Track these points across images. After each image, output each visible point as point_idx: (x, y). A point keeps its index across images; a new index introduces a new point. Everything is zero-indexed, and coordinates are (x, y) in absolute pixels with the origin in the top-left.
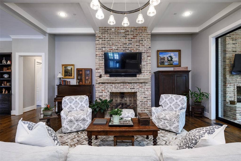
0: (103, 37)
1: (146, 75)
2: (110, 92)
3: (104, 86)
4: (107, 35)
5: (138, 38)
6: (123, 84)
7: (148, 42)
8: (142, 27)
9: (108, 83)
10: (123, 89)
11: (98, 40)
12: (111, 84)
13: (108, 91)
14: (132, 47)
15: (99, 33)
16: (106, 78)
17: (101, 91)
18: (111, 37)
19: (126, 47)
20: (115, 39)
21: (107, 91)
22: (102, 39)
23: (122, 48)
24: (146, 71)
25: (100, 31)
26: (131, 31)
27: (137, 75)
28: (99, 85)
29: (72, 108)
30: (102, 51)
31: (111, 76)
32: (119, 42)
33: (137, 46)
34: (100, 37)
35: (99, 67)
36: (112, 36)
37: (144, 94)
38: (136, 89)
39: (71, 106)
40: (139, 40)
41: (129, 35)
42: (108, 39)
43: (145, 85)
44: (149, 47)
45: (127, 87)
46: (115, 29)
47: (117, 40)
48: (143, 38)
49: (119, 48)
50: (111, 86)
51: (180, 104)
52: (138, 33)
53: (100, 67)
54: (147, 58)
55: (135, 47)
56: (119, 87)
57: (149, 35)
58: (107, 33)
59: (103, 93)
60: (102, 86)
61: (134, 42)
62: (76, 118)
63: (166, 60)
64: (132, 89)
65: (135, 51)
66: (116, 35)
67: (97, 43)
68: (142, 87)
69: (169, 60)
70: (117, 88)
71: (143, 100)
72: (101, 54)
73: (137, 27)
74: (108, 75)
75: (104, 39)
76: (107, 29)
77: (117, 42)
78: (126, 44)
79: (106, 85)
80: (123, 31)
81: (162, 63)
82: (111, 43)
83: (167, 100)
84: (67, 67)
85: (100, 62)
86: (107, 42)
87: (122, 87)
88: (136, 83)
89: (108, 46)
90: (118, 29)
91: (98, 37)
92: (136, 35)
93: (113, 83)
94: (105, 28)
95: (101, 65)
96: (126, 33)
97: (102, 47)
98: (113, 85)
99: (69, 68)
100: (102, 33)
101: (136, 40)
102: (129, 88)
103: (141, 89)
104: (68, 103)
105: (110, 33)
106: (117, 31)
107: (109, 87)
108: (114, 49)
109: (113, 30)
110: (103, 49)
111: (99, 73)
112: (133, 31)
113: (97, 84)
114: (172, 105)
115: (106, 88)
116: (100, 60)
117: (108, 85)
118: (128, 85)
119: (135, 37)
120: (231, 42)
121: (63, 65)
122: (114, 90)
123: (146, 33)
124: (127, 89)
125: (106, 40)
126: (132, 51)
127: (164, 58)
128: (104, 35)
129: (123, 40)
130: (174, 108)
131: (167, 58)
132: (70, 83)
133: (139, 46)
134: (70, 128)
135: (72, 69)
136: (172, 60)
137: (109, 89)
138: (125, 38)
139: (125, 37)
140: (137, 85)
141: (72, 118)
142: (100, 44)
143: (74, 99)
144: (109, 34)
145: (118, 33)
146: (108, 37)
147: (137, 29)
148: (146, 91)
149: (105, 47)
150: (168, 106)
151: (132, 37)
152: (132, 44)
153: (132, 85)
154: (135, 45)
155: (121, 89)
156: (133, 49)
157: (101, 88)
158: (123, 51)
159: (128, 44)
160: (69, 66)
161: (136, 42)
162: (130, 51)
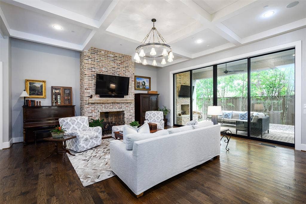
0: (92, 57)
1: (131, 96)
2: (101, 112)
3: (93, 106)
4: (97, 56)
5: (125, 65)
6: (112, 104)
7: (132, 69)
8: (128, 56)
9: (98, 103)
10: (112, 108)
11: (86, 60)
12: (101, 105)
13: (99, 111)
14: (120, 72)
15: (88, 52)
16: (96, 98)
17: (91, 112)
18: (100, 59)
19: (115, 71)
20: (105, 61)
21: (97, 112)
22: (92, 60)
23: (111, 71)
24: (131, 93)
25: (89, 51)
26: (119, 57)
27: (125, 96)
28: (89, 106)
29: (75, 129)
30: (91, 71)
31: (101, 97)
32: (108, 65)
33: (124, 71)
34: (89, 56)
35: (88, 87)
36: (102, 58)
37: (130, 112)
38: (123, 108)
39: (74, 127)
40: (126, 66)
41: (117, 60)
42: (98, 61)
43: (130, 105)
44: (133, 74)
45: (115, 107)
46: (105, 52)
47: (106, 62)
48: (129, 65)
49: (108, 70)
50: (101, 107)
51: (160, 117)
52: (125, 60)
53: (90, 87)
54: (132, 82)
55: (122, 72)
56: (109, 107)
57: (133, 63)
58: (97, 54)
59: (93, 113)
60: (91, 106)
61: (122, 67)
62: (91, 136)
63: (141, 84)
64: (120, 108)
65: (122, 75)
66: (106, 58)
67: (86, 62)
68: (128, 106)
69: (143, 85)
70: (106, 108)
71: (129, 117)
72: (90, 74)
73: (124, 55)
74: (98, 96)
75: (93, 60)
76: (96, 50)
77: (107, 65)
78: (115, 68)
79: (95, 106)
80: (112, 56)
81: (138, 86)
82: (100, 64)
83: (151, 115)
84: (33, 83)
85: (89, 82)
86: (97, 63)
87: (111, 106)
88: (123, 103)
89: (97, 67)
90: (108, 53)
91: (87, 56)
92: (123, 61)
93: (103, 103)
94: (95, 48)
95: (90, 85)
96: (115, 58)
97: (92, 68)
98: (103, 105)
99: (38, 85)
100: (91, 53)
101: (123, 65)
102: (118, 108)
103: (127, 108)
104: (71, 124)
105: (100, 55)
106: (107, 54)
107: (99, 107)
108: (104, 71)
109: (103, 52)
110: (93, 69)
111: (88, 93)
112: (121, 58)
113: (86, 104)
114: (155, 118)
115: (96, 108)
116: (90, 80)
117: (98, 105)
118: (116, 105)
119: (123, 63)
120: (179, 77)
121: (27, 81)
122: (104, 110)
123: (131, 61)
124: (115, 109)
125: (96, 60)
126: (120, 75)
127: (140, 82)
128: (94, 55)
129: (112, 64)
130: (156, 120)
131: (142, 82)
132: (40, 104)
133: (126, 71)
134: (86, 146)
135: (42, 86)
136: (145, 85)
137: (99, 109)
138: (114, 63)
139: (114, 61)
140: (124, 105)
141: (88, 136)
142: (89, 64)
143: (75, 120)
144: (98, 56)
145: (107, 56)
146: (98, 58)
147: (124, 57)
148: (131, 109)
149: (95, 68)
150: (153, 119)
151: (120, 62)
152: (120, 69)
153: (120, 105)
154: (122, 70)
155: (111, 109)
156: (120, 73)
157: (90, 108)
158: (113, 74)
159: (117, 68)
160: (36, 83)
161: (123, 67)
162: (118, 75)
